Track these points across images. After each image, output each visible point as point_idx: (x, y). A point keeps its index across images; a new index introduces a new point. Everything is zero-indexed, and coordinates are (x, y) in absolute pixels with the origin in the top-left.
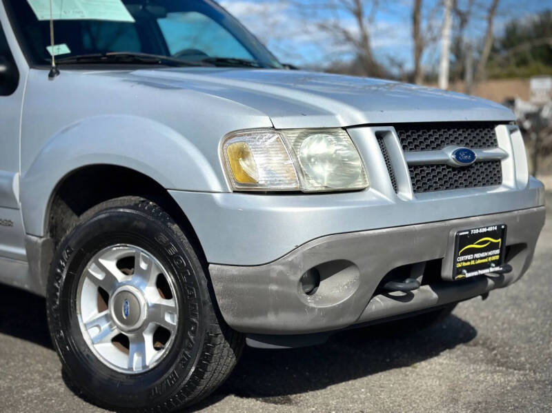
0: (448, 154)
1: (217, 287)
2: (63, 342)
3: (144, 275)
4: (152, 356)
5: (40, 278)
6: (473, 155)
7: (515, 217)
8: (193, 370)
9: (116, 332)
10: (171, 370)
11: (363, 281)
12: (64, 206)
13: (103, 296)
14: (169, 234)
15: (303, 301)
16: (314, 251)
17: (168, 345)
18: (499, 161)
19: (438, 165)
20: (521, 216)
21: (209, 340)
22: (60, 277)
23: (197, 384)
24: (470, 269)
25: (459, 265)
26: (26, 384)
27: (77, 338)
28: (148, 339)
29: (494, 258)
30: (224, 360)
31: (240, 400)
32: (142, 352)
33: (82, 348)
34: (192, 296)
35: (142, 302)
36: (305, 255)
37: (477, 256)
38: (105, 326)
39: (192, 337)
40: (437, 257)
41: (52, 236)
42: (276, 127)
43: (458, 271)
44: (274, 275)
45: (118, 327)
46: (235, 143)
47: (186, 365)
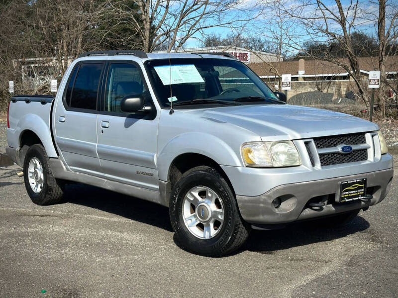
0: (339, 149)
1: (240, 205)
2: (177, 226)
3: (210, 198)
4: (213, 232)
5: (165, 199)
6: (351, 148)
7: (372, 175)
8: (230, 238)
9: (198, 222)
10: (221, 238)
11: (299, 203)
12: (176, 168)
13: (193, 208)
14: (220, 182)
15: (274, 210)
16: (277, 191)
17: (220, 228)
18: (366, 149)
19: (334, 153)
20: (376, 174)
21: (236, 226)
22: (175, 199)
23: (232, 243)
24: (348, 198)
25: (343, 196)
26: (160, 244)
27: (182, 224)
28: (212, 225)
29: (361, 193)
30: (243, 234)
31: (250, 252)
32: (209, 231)
33: (184, 229)
34: (229, 207)
35: (209, 210)
36: (274, 192)
37: (352, 192)
38: (194, 219)
39: (229, 225)
40: (332, 193)
41: (171, 181)
42: (263, 141)
43: (342, 199)
44: (262, 200)
45: (199, 220)
46: (247, 147)
47: (228, 236)
